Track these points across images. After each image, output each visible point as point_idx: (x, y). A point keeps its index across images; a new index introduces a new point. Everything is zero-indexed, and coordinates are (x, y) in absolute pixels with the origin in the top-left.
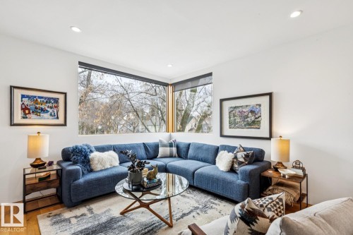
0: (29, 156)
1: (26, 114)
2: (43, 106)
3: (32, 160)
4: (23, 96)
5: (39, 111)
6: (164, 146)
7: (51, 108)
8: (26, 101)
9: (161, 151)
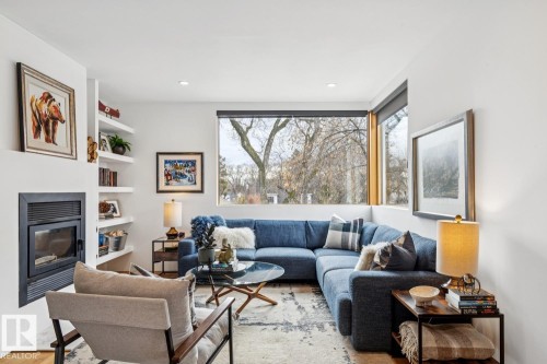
0: (166, 225)
1: (168, 180)
2: (182, 171)
3: (167, 230)
4: (166, 162)
5: (179, 176)
6: (336, 228)
7: (189, 172)
8: (169, 167)
9: (334, 236)
